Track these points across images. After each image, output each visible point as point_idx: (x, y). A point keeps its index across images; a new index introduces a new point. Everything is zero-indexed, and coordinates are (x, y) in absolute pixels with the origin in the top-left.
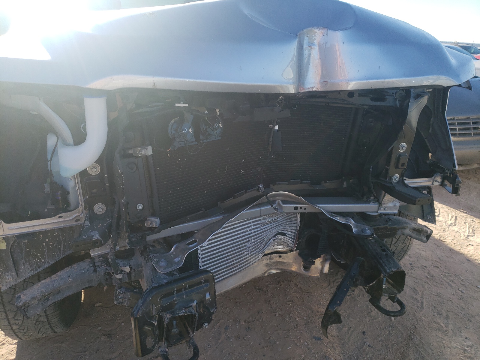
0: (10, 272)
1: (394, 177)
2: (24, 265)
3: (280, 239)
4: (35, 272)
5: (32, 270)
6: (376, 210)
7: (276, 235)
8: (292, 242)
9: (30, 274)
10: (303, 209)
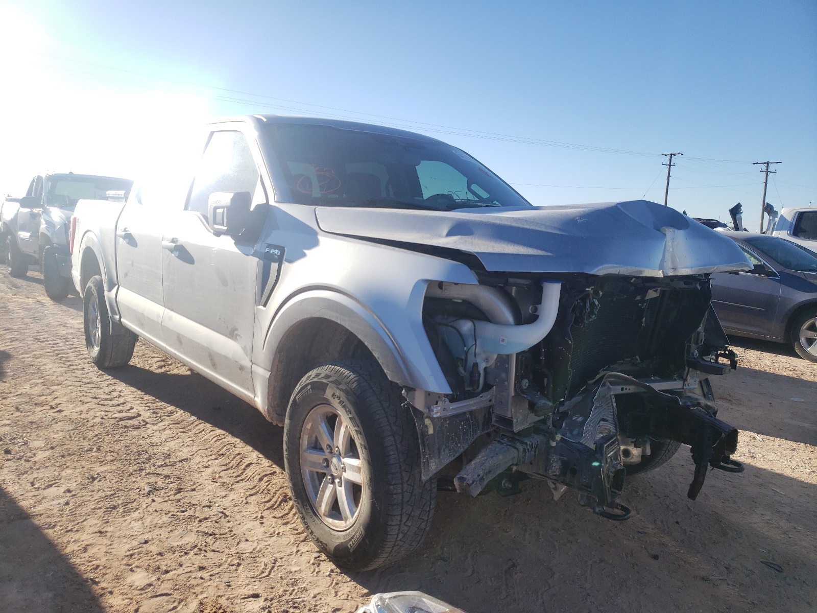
0: (433, 459)
1: (695, 354)
2: (444, 451)
3: (602, 426)
4: (453, 458)
5: (450, 455)
6: (681, 387)
7: (599, 422)
8: (613, 427)
9: (448, 460)
10: (628, 389)
